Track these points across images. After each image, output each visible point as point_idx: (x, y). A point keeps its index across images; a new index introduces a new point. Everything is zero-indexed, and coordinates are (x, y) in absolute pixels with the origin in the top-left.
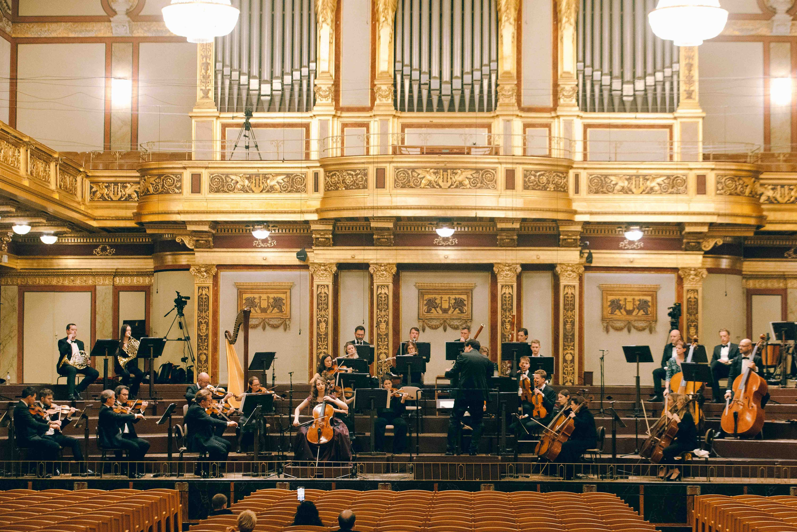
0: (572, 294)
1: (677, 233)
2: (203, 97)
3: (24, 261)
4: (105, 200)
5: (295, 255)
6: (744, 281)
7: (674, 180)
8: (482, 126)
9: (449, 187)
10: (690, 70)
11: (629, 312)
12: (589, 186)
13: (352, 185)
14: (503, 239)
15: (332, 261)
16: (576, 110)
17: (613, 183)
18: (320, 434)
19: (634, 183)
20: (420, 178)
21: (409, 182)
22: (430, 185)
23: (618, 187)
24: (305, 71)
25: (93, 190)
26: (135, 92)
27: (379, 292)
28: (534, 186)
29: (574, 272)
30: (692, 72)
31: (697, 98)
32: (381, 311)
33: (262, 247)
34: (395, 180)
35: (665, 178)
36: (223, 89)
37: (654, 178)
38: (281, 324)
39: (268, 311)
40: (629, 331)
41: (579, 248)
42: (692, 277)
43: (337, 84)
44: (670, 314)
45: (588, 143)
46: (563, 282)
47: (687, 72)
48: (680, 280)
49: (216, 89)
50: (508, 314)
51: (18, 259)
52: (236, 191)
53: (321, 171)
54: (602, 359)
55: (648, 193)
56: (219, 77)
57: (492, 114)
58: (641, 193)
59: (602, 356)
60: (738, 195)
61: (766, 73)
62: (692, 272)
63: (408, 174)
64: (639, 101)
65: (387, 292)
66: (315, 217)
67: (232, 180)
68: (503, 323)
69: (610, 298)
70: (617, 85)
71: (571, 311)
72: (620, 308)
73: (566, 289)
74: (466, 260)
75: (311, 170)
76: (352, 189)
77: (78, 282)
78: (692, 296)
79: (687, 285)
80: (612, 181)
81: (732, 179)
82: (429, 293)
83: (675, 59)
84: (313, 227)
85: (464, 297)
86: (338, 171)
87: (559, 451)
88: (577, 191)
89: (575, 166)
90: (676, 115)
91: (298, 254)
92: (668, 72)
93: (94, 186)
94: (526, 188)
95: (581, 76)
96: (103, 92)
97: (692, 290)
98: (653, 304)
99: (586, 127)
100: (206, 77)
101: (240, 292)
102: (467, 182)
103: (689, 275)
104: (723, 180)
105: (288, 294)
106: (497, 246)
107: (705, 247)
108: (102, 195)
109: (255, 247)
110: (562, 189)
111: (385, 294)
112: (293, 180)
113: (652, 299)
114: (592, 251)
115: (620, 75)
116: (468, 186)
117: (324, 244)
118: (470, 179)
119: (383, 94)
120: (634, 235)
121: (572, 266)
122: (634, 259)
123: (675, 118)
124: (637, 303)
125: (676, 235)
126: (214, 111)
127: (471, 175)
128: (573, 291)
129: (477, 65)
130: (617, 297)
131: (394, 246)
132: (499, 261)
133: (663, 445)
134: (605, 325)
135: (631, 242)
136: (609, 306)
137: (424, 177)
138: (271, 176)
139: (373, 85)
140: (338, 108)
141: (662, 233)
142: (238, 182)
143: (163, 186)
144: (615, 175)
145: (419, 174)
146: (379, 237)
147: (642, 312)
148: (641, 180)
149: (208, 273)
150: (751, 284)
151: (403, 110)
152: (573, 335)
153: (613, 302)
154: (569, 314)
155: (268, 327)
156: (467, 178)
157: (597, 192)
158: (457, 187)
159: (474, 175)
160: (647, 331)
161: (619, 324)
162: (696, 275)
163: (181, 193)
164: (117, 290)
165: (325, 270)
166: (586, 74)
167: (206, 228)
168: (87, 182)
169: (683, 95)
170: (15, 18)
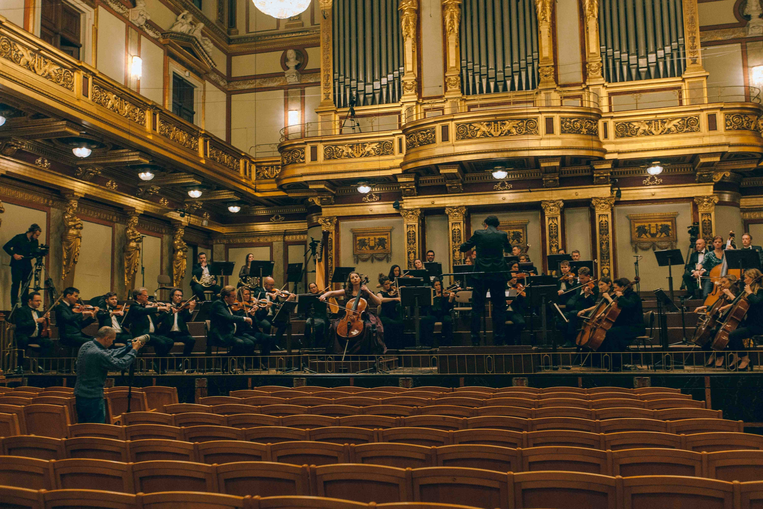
0: (606, 221)
1: (690, 169)
2: (326, 99)
3: (228, 228)
4: (266, 178)
5: (392, 205)
6: (742, 214)
7: (688, 121)
8: (529, 101)
9: (500, 135)
10: (693, 41)
11: (653, 235)
12: (616, 132)
13: (424, 142)
14: (546, 181)
15: (417, 207)
16: (602, 80)
17: (636, 127)
18: (350, 328)
19: (654, 126)
20: (476, 130)
21: (468, 134)
22: (484, 135)
23: (640, 131)
24: (396, 73)
25: (258, 172)
26: (303, 119)
27: (453, 228)
28: (570, 130)
29: (607, 204)
30: (695, 43)
31: (701, 63)
32: (455, 242)
33: (369, 202)
34: (457, 134)
35: (680, 120)
36: (339, 91)
37: (671, 121)
38: (385, 257)
39: (375, 249)
40: (654, 250)
41: (610, 185)
42: (705, 203)
43: (419, 81)
44: (689, 232)
45: (613, 107)
46: (598, 212)
47: (691, 43)
48: (695, 207)
49: (334, 92)
50: (554, 240)
51: (223, 226)
52: (343, 157)
53: (404, 136)
54: (636, 264)
55: (666, 133)
56: (337, 83)
57: (536, 91)
58: (660, 134)
59: (635, 261)
60: (745, 129)
61: (745, 66)
62: (705, 200)
63: (466, 128)
64: (652, 70)
65: (459, 227)
66: (399, 171)
67: (340, 149)
68: (551, 247)
69: (637, 225)
70: (633, 59)
71: (606, 235)
72: (645, 232)
73: (601, 217)
74: (519, 199)
75: (397, 137)
76: (425, 145)
77: (262, 240)
78: (706, 219)
79: (701, 210)
80: (635, 126)
81: (739, 116)
83: (680, 34)
84: (400, 180)
85: (520, 231)
86: (413, 133)
87: (603, 339)
88: (606, 136)
89: (603, 116)
90: (684, 76)
91: (394, 204)
92: (675, 45)
93: (258, 169)
94: (563, 132)
95: (604, 56)
96: (283, 120)
97: (706, 214)
98: (673, 227)
99: (610, 94)
100: (327, 85)
101: (355, 235)
102: (514, 131)
103: (703, 202)
104: (731, 118)
105: (389, 235)
106: (543, 187)
107: (715, 179)
108: (264, 174)
109: (364, 202)
110: (593, 133)
111: (458, 229)
112: (383, 145)
113: (672, 224)
114: (621, 189)
115: (636, 52)
116: (515, 133)
117: (411, 194)
118: (517, 127)
119: (452, 83)
120: (655, 170)
121: (605, 199)
122: (655, 193)
123: (683, 80)
124: (660, 227)
125: (689, 172)
126: (334, 108)
127: (517, 124)
128: (606, 219)
129: (523, 57)
130: (643, 224)
131: (463, 192)
132: (546, 199)
133: (729, 329)
134: (634, 246)
135: (653, 178)
136: (637, 231)
137: (479, 129)
138: (367, 144)
139: (445, 77)
140: (420, 97)
141: (678, 170)
142: (343, 151)
143: (292, 158)
144: (637, 121)
145: (475, 127)
146: (450, 185)
147: (664, 235)
148: (660, 123)
149: (331, 223)
150: (747, 215)
151: (468, 94)
152: (608, 254)
153: (639, 228)
154: (604, 237)
155: (375, 260)
156: (514, 127)
157: (623, 136)
158: (506, 135)
159: (520, 125)
161: (645, 245)
162: (708, 202)
163: (304, 162)
164: (286, 245)
165: (413, 214)
166: (608, 54)
167: (322, 186)
168: (254, 168)
169: (689, 61)
170: (229, 78)
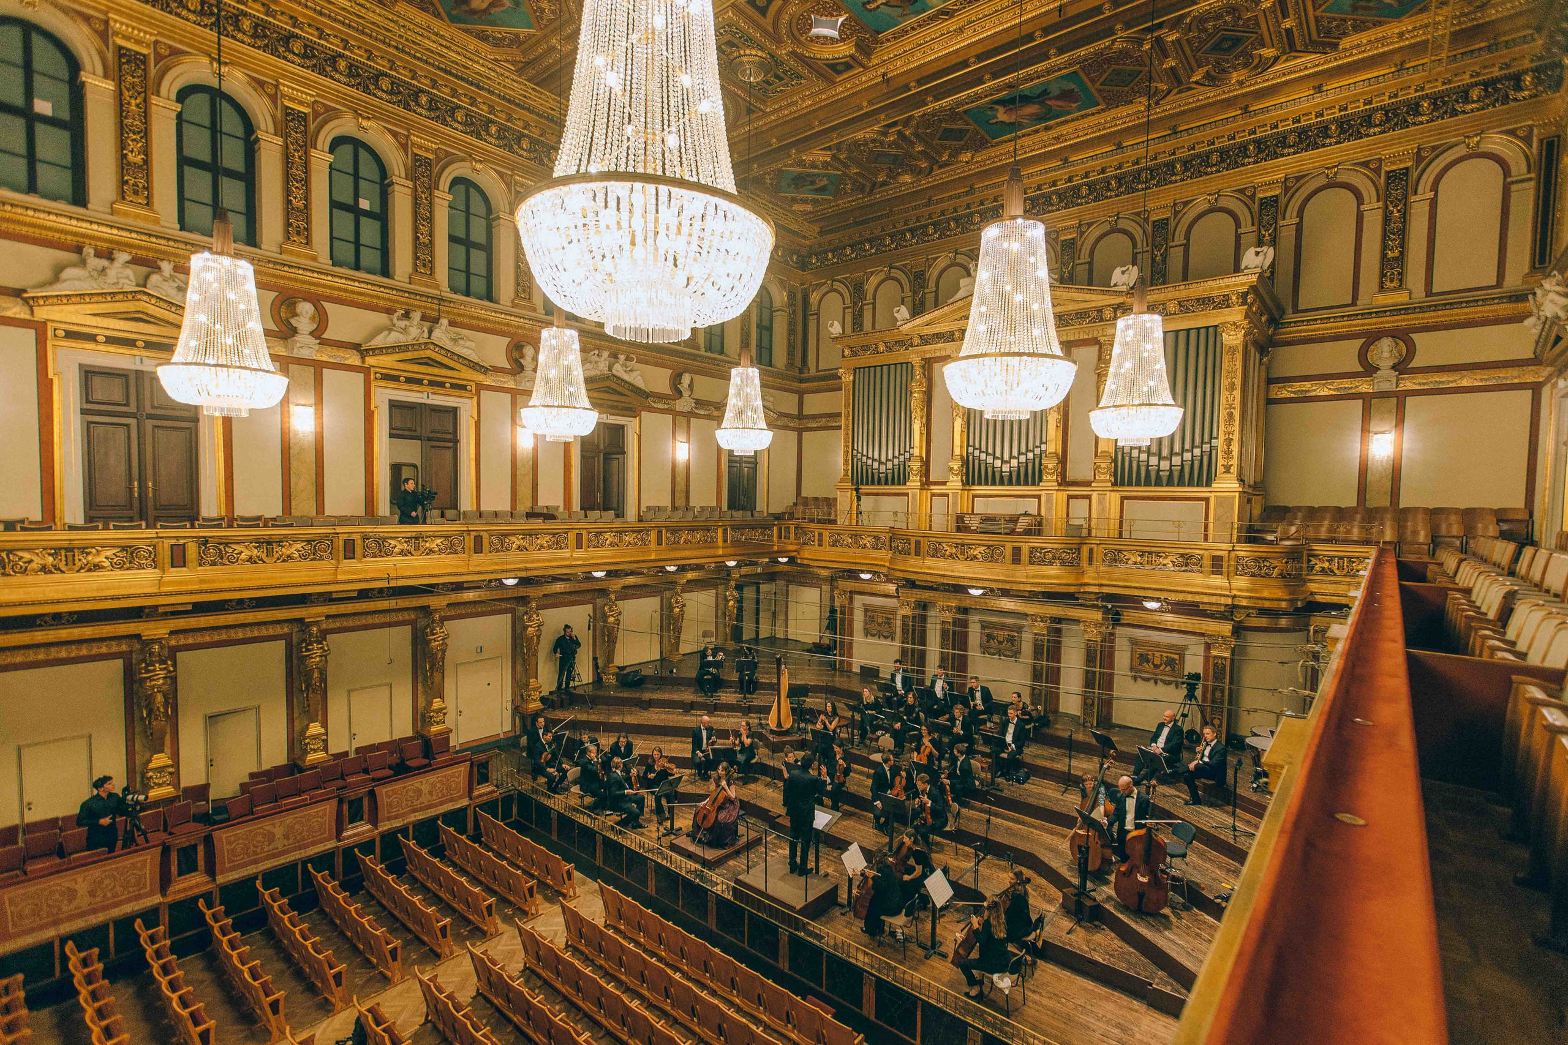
0: (1094, 648)
2: (844, 475)
7: (1188, 559)
8: (1034, 497)
9: (966, 559)
10: (1229, 445)
11: (1157, 666)
12: (1102, 559)
16: (1109, 485)
17: (1126, 558)
20: (944, 551)
21: (937, 553)
22: (952, 557)
23: (1131, 562)
24: (907, 455)
28: (1039, 561)
29: (1096, 629)
30: (1231, 448)
31: (1235, 473)
33: (877, 581)
34: (928, 551)
35: (1179, 556)
36: (857, 468)
37: (1167, 556)
39: (882, 625)
40: (1156, 683)
41: (1102, 610)
42: (1220, 644)
43: (926, 463)
45: (1124, 513)
46: (1086, 637)
47: (1226, 447)
48: (1208, 647)
49: (853, 468)
50: (1040, 656)
52: (843, 545)
55: (1161, 570)
57: (1039, 488)
58: (1154, 569)
60: (1262, 576)
62: (1221, 640)
63: (936, 546)
64: (1176, 475)
65: (949, 625)
67: (841, 537)
69: (1139, 651)
70: (1153, 460)
73: (1089, 643)
74: (1007, 609)
78: (1220, 662)
79: (1214, 652)
80: (1125, 556)
82: (987, 627)
83: (1215, 435)
85: (1016, 633)
88: (1089, 565)
89: (1087, 542)
90: (1212, 488)
92: (1205, 448)
94: (1031, 563)
95: (1120, 454)
97: (1219, 656)
98: (1181, 662)
99: (1122, 499)
100: (846, 461)
101: (866, 610)
102: (979, 556)
103: (1218, 642)
104: (1244, 561)
107: (1236, 617)
110: (1069, 564)
112: (877, 539)
113: (1179, 658)
115: (1156, 452)
118: (982, 553)
119: (955, 472)
121: (1095, 624)
123: (1212, 492)
124: (1165, 659)
126: (849, 485)
129: (1030, 447)
130: (1146, 651)
131: (954, 592)
132: (1033, 613)
134: (1133, 674)
136: (1138, 658)
137: (948, 549)
138: (864, 536)
140: (927, 482)
142: (844, 539)
144: (1128, 551)
145: (944, 547)
147: (1168, 668)
148: (1154, 557)
149: (845, 595)
151: (973, 484)
153: (1141, 655)
155: (881, 636)
156: (980, 553)
157: (1110, 565)
158: (972, 560)
159: (986, 551)
160: (1173, 686)
161: (1146, 676)
162: (1224, 643)
169: (1220, 469)
170: (801, 416)
